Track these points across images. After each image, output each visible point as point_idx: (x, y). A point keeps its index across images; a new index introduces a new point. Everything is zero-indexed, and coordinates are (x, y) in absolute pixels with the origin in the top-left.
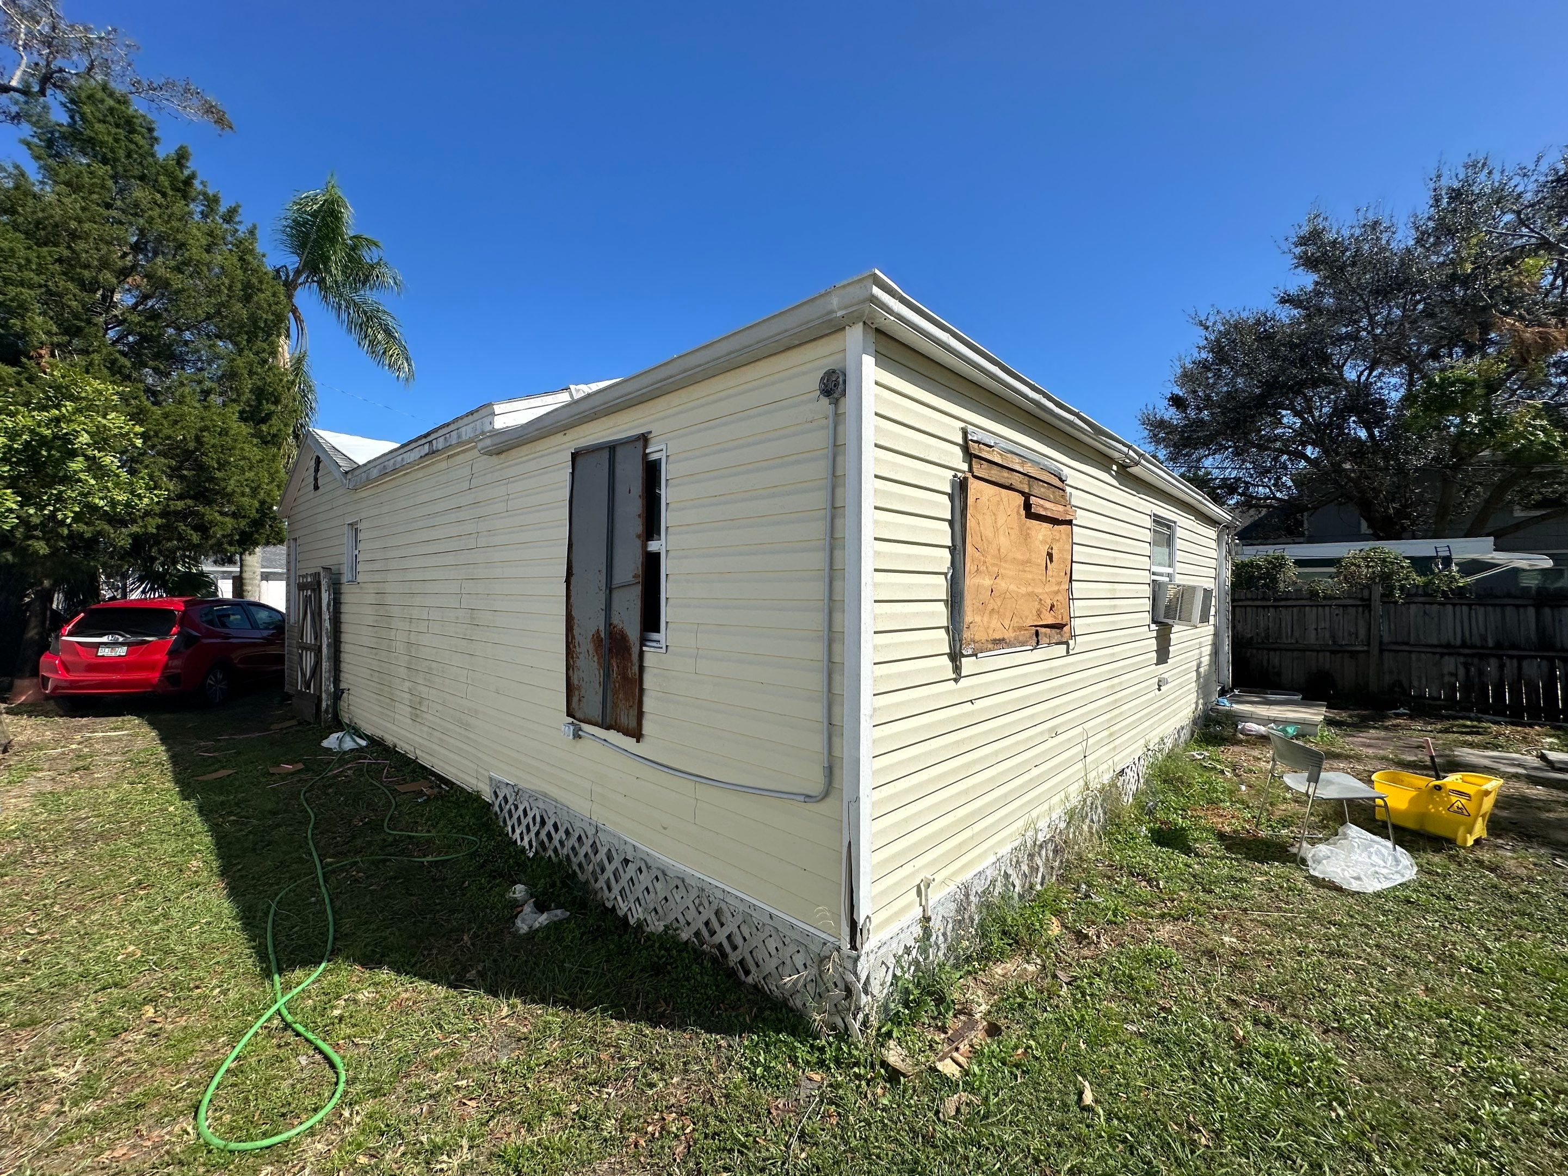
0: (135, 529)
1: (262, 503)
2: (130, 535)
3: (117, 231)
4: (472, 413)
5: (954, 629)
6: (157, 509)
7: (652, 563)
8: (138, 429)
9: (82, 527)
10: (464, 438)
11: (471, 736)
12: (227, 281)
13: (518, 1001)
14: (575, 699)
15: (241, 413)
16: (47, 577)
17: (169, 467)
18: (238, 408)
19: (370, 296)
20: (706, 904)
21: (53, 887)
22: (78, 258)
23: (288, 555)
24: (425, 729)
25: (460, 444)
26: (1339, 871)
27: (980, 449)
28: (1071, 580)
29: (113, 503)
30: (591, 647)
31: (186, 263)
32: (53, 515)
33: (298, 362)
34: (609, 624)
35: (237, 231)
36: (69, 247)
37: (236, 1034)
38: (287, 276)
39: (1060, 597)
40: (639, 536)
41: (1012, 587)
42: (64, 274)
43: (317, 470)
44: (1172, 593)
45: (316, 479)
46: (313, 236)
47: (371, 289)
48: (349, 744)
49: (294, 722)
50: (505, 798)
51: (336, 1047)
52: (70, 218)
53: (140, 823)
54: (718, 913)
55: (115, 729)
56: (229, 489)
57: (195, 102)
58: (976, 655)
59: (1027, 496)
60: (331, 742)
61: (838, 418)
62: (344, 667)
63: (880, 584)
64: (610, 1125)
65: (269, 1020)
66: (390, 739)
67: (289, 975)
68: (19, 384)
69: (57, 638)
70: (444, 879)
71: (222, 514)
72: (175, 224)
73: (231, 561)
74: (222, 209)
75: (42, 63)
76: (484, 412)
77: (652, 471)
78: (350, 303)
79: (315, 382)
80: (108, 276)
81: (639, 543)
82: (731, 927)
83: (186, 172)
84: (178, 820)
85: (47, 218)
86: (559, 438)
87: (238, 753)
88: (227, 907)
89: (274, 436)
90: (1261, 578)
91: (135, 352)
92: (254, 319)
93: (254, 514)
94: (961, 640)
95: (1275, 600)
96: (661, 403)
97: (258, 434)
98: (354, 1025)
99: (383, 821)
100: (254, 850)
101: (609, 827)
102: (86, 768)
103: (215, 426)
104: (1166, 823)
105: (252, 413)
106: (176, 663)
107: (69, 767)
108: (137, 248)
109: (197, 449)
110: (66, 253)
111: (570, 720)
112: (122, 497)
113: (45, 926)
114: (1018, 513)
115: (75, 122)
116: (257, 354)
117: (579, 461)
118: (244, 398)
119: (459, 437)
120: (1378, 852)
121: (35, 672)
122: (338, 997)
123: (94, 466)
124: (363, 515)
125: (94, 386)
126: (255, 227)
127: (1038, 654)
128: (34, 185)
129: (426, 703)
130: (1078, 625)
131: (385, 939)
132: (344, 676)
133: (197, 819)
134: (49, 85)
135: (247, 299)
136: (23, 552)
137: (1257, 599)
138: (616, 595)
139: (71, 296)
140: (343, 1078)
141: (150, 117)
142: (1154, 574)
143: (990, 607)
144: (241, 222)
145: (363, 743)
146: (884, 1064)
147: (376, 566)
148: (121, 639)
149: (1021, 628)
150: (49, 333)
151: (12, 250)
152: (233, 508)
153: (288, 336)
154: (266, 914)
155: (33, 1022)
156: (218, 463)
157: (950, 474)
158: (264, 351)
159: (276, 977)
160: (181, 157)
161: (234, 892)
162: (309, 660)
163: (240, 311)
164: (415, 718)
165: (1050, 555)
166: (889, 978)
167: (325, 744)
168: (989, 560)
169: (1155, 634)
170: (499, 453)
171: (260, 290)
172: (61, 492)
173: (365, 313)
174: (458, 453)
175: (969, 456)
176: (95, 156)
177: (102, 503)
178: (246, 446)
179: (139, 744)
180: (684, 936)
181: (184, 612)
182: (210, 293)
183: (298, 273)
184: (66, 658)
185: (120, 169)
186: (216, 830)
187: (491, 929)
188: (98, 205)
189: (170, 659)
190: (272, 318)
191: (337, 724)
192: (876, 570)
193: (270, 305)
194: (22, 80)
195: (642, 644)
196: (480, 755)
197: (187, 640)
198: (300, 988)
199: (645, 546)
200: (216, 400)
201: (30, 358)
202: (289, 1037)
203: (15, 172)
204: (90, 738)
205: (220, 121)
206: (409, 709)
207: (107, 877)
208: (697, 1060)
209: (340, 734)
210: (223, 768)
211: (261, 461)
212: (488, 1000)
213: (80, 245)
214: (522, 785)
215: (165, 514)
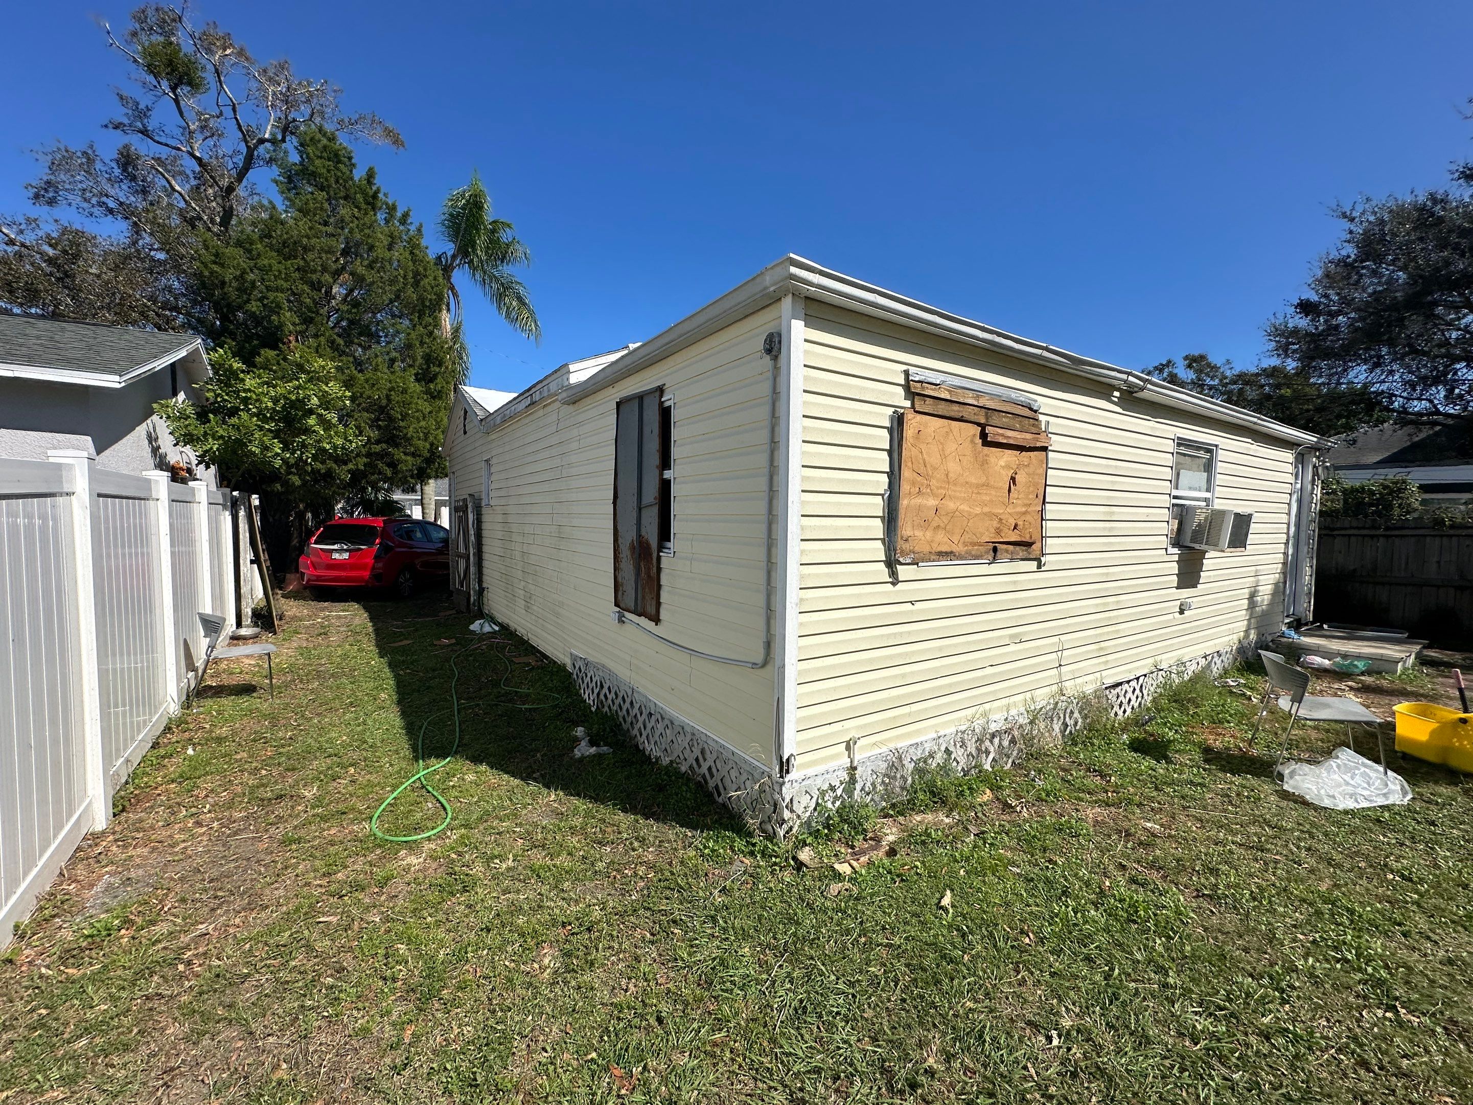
0: (351, 466)
1: (432, 444)
2: (349, 471)
3: (332, 242)
4: (556, 372)
5: (890, 542)
6: (364, 451)
7: (665, 487)
8: (348, 394)
9: (319, 466)
10: (552, 391)
11: (559, 621)
12: (402, 272)
13: (561, 793)
14: (620, 593)
15: (416, 375)
16: (301, 501)
17: (370, 419)
18: (413, 372)
19: (506, 270)
20: (695, 744)
21: (305, 702)
22: (309, 266)
23: (450, 485)
24: (534, 617)
25: (550, 396)
26: (1314, 788)
27: (923, 388)
28: (1044, 502)
29: (335, 447)
30: (629, 553)
31: (375, 261)
32: (300, 458)
33: (456, 331)
34: (639, 535)
35: (409, 230)
36: (303, 258)
37: (395, 787)
38: (447, 261)
39: (1028, 518)
40: (657, 467)
41: (964, 507)
42: (301, 279)
43: (465, 419)
44: (1202, 517)
45: (465, 426)
46: (463, 225)
47: (508, 264)
48: (487, 629)
49: (454, 612)
50: (580, 668)
51: (449, 801)
52: (302, 236)
53: (355, 670)
54: (703, 752)
55: (343, 611)
56: (409, 435)
57: (379, 131)
58: (917, 564)
59: (983, 426)
60: (475, 626)
61: (776, 370)
62: (485, 571)
63: (808, 502)
64: (600, 865)
65: (414, 782)
66: (513, 625)
67: (428, 762)
68: (278, 364)
69: (308, 545)
70: (534, 720)
71: (405, 454)
72: (366, 231)
73: (413, 491)
74: (399, 214)
75: (283, 117)
76: (564, 370)
77: (665, 414)
78: (493, 277)
79: (469, 346)
80: (327, 278)
81: (657, 472)
82: (710, 762)
83: (374, 188)
84: (376, 669)
85: (289, 239)
86: (610, 391)
87: (417, 630)
88: (398, 722)
89: (440, 391)
90: (1372, 505)
91: (346, 334)
92: (422, 299)
93: (426, 454)
94: (895, 550)
95: (1387, 529)
96: (670, 361)
97: (428, 392)
98: (461, 792)
99: (500, 680)
100: (419, 691)
101: (641, 690)
102: (325, 634)
103: (398, 387)
104: (1152, 735)
105: (424, 374)
106: (380, 565)
107: (316, 632)
108: (345, 252)
109: (387, 405)
110: (302, 263)
111: (618, 609)
112: (340, 442)
113: (301, 722)
114: (972, 442)
115: (304, 160)
116: (425, 327)
117: (622, 408)
118: (417, 363)
119: (549, 391)
120: (1364, 775)
121: (297, 570)
122: (453, 777)
123: (322, 420)
124: (494, 453)
125: (321, 363)
126: (421, 225)
127: (995, 568)
128: (281, 214)
129: (534, 597)
130: (1051, 545)
131: (488, 749)
132: (485, 578)
133: (387, 670)
134: (288, 133)
135: (416, 284)
136: (286, 483)
137: (1364, 528)
138: (644, 512)
139: (305, 295)
140: (450, 816)
141: (350, 148)
142: (1175, 497)
143: (934, 524)
144: (411, 223)
145: (497, 628)
146: (795, 858)
147: (502, 493)
148: (345, 547)
149: (974, 544)
150: (294, 324)
151: (270, 265)
152: (412, 449)
153: (448, 310)
154: (421, 728)
155: (294, 769)
156: (402, 415)
157: (890, 411)
158: (430, 324)
159: (421, 761)
160: (370, 176)
161: (404, 714)
162: (462, 564)
163: (411, 294)
164: (527, 609)
165: (1013, 479)
166: (813, 805)
167: (472, 627)
168: (934, 482)
169: (1176, 558)
170: (574, 403)
171: (425, 276)
172: (304, 440)
173: (502, 284)
174: (550, 404)
175: (910, 394)
176: (316, 186)
177: (328, 447)
178: (420, 402)
179: (357, 621)
180: (683, 769)
181: (384, 528)
182: (392, 282)
183: (454, 257)
184: (314, 559)
185: (332, 193)
186: (397, 677)
187: (556, 752)
188: (320, 224)
189: (376, 562)
190: (434, 297)
191: (480, 615)
192: (803, 491)
193: (432, 288)
194: (271, 134)
195: (660, 551)
196: (566, 637)
197: (385, 548)
198: (433, 768)
199: (661, 474)
200: (398, 365)
201: (284, 344)
202: (424, 792)
203: (270, 206)
204: (329, 616)
205: (397, 142)
206: (523, 602)
207: (334, 699)
208: (669, 841)
209: (482, 621)
210: (406, 639)
211: (430, 412)
212: (545, 791)
213: (310, 256)
214: (590, 659)
215: (369, 455)
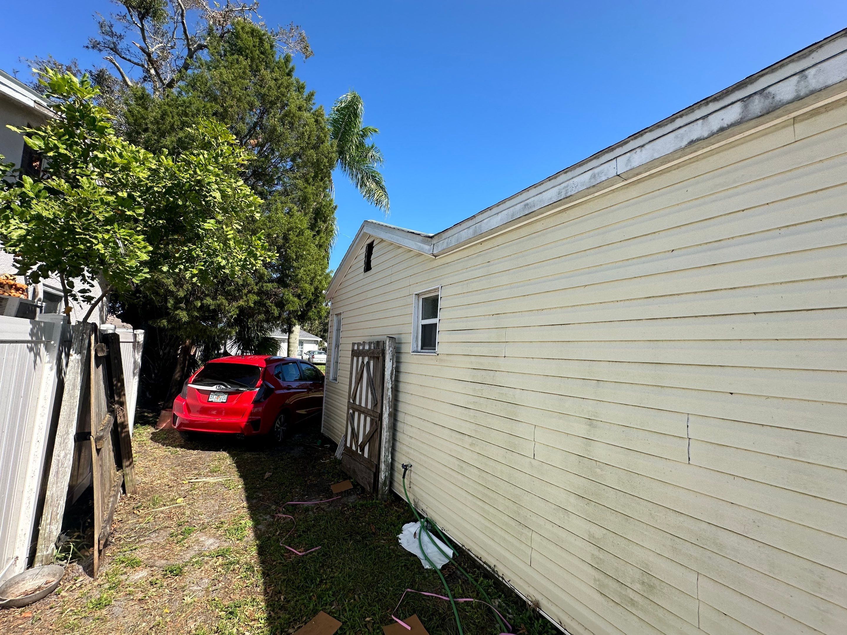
2: (238, 307)
43: (369, 254)
45: (368, 262)
48: (432, 549)
60: (409, 540)
62: (405, 440)
69: (186, 384)
74: (306, 93)
83: (289, 67)
106: (259, 410)
121: (171, 410)
124: (444, 282)
132: (405, 449)
145: (449, 551)
152: (300, 291)
156: (296, 255)
162: (362, 423)
181: (266, 369)
184: (189, 401)
189: (254, 407)
197: (266, 392)
204: (194, 486)
209: (416, 528)
215: (260, 293)
